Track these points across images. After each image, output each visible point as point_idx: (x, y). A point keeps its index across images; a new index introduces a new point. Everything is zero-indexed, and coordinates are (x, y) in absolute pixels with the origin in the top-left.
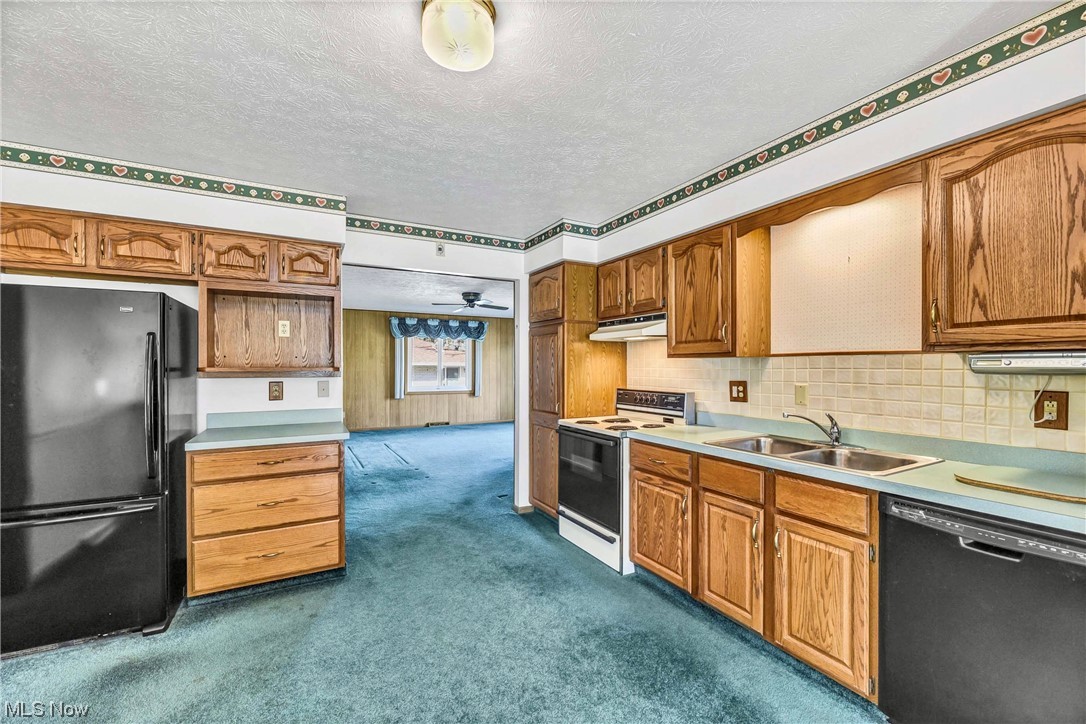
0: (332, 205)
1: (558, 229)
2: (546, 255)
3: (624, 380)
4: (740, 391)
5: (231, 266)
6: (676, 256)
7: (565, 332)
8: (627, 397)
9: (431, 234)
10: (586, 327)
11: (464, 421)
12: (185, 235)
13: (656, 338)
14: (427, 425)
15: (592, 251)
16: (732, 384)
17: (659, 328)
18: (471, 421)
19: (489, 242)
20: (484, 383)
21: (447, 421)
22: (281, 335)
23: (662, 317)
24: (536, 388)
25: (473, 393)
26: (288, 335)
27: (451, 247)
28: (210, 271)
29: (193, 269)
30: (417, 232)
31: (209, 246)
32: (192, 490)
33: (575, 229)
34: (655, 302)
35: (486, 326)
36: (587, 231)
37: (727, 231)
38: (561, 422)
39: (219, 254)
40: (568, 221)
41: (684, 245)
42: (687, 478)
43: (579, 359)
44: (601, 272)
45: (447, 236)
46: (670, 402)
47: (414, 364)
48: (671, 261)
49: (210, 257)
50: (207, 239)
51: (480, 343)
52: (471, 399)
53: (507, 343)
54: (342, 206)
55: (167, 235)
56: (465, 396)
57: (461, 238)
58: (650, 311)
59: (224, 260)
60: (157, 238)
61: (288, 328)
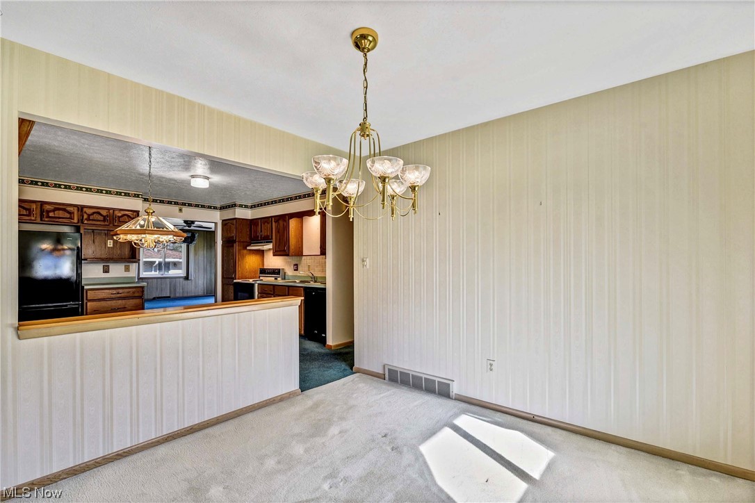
0: (137, 196)
1: (234, 206)
2: (229, 214)
3: (263, 265)
4: (296, 268)
5: (93, 220)
6: (275, 222)
7: (236, 247)
8: (264, 271)
9: (176, 203)
10: (246, 244)
11: (181, 295)
12: (76, 208)
13: (270, 250)
14: (154, 298)
15: (248, 214)
16: (294, 265)
17: (270, 246)
18: (185, 295)
19: (203, 207)
20: (195, 272)
21: (168, 295)
22: (109, 246)
23: (271, 242)
24: (225, 269)
25: (187, 278)
26: (112, 246)
27: (185, 209)
28: (86, 222)
29: (78, 221)
30: (170, 203)
31: (85, 212)
32: (86, 303)
33: (241, 206)
34: (269, 236)
35: (196, 236)
36: (246, 207)
37: (287, 217)
38: (235, 281)
39: (89, 215)
40: (238, 203)
41: (277, 218)
42: (272, 293)
43: (243, 257)
44: (253, 223)
45: (184, 204)
46: (276, 272)
47: (144, 260)
48: (274, 223)
49: (85, 216)
50: (85, 209)
51: (192, 247)
52: (186, 282)
53: (211, 247)
54: (140, 196)
55: (68, 209)
56: (181, 280)
57: (190, 205)
58: (267, 239)
59: (91, 217)
60: (65, 210)
61: (112, 243)
